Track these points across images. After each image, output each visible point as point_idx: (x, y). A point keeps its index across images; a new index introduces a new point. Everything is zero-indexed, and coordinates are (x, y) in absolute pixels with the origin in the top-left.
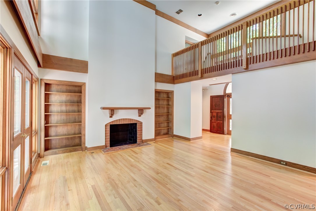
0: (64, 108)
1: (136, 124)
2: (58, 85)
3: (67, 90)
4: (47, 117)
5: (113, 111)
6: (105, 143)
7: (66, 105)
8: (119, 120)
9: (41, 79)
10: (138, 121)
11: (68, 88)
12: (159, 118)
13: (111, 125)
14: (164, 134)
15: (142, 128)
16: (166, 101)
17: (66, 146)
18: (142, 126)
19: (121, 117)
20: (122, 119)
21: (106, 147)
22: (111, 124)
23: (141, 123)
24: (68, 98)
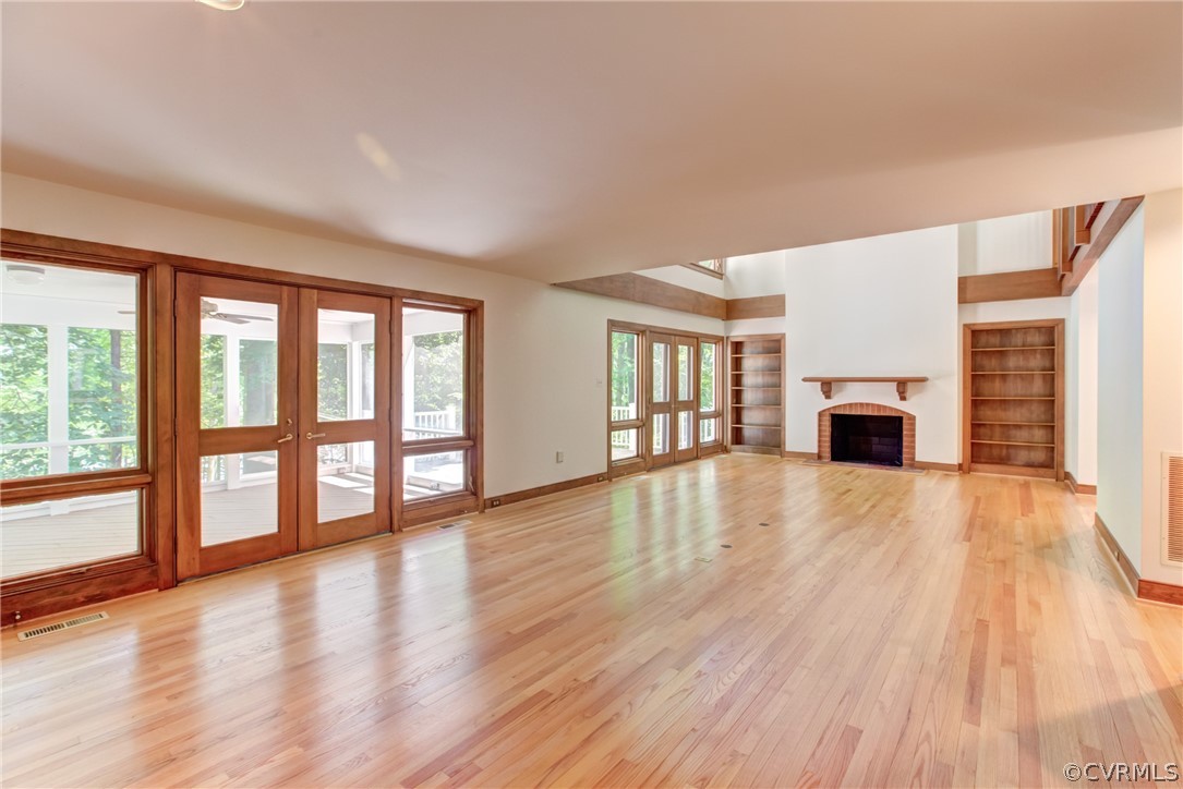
0: (760, 380)
1: (901, 418)
2: (752, 342)
3: (763, 347)
4: (737, 395)
5: (828, 386)
6: (819, 451)
7: (763, 375)
8: (851, 405)
9: (727, 338)
10: (904, 412)
11: (766, 345)
12: (1005, 410)
13: (833, 416)
14: (1029, 465)
15: (914, 430)
16: (1038, 356)
17: (763, 444)
18: (913, 424)
19: (852, 398)
20: (856, 404)
21: (820, 457)
22: (832, 412)
23: (913, 418)
24: (767, 362)
